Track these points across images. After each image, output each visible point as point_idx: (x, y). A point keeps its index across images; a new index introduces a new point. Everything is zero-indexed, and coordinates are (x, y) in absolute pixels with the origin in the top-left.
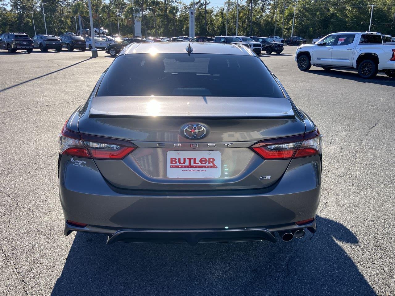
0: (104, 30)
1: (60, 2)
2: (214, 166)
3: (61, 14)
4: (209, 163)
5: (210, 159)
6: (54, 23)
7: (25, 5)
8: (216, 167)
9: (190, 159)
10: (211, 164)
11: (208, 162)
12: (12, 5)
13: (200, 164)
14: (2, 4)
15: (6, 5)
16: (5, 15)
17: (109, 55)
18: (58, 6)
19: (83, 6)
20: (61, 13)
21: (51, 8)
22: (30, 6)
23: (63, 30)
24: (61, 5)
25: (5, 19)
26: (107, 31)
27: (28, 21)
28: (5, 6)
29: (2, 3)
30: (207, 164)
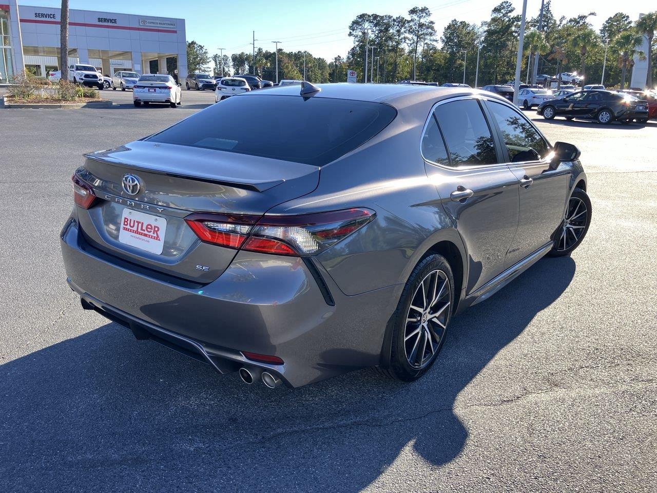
0: (578, 77)
1: (514, 34)
2: (157, 238)
3: (512, 52)
4: (154, 233)
5: (155, 227)
6: (497, 67)
7: (461, 41)
8: (159, 240)
9: (138, 223)
10: (155, 235)
11: (153, 231)
12: (444, 41)
13: (146, 232)
14: (431, 40)
15: (437, 41)
16: (432, 56)
17: (542, 117)
18: (509, 40)
19: (539, 37)
20: (513, 49)
21: (497, 44)
22: (470, 41)
23: (509, 78)
24: (515, 37)
25: (430, 60)
26: (582, 78)
27: (460, 64)
28: (434, 43)
29: (432, 38)
30: (151, 234)
